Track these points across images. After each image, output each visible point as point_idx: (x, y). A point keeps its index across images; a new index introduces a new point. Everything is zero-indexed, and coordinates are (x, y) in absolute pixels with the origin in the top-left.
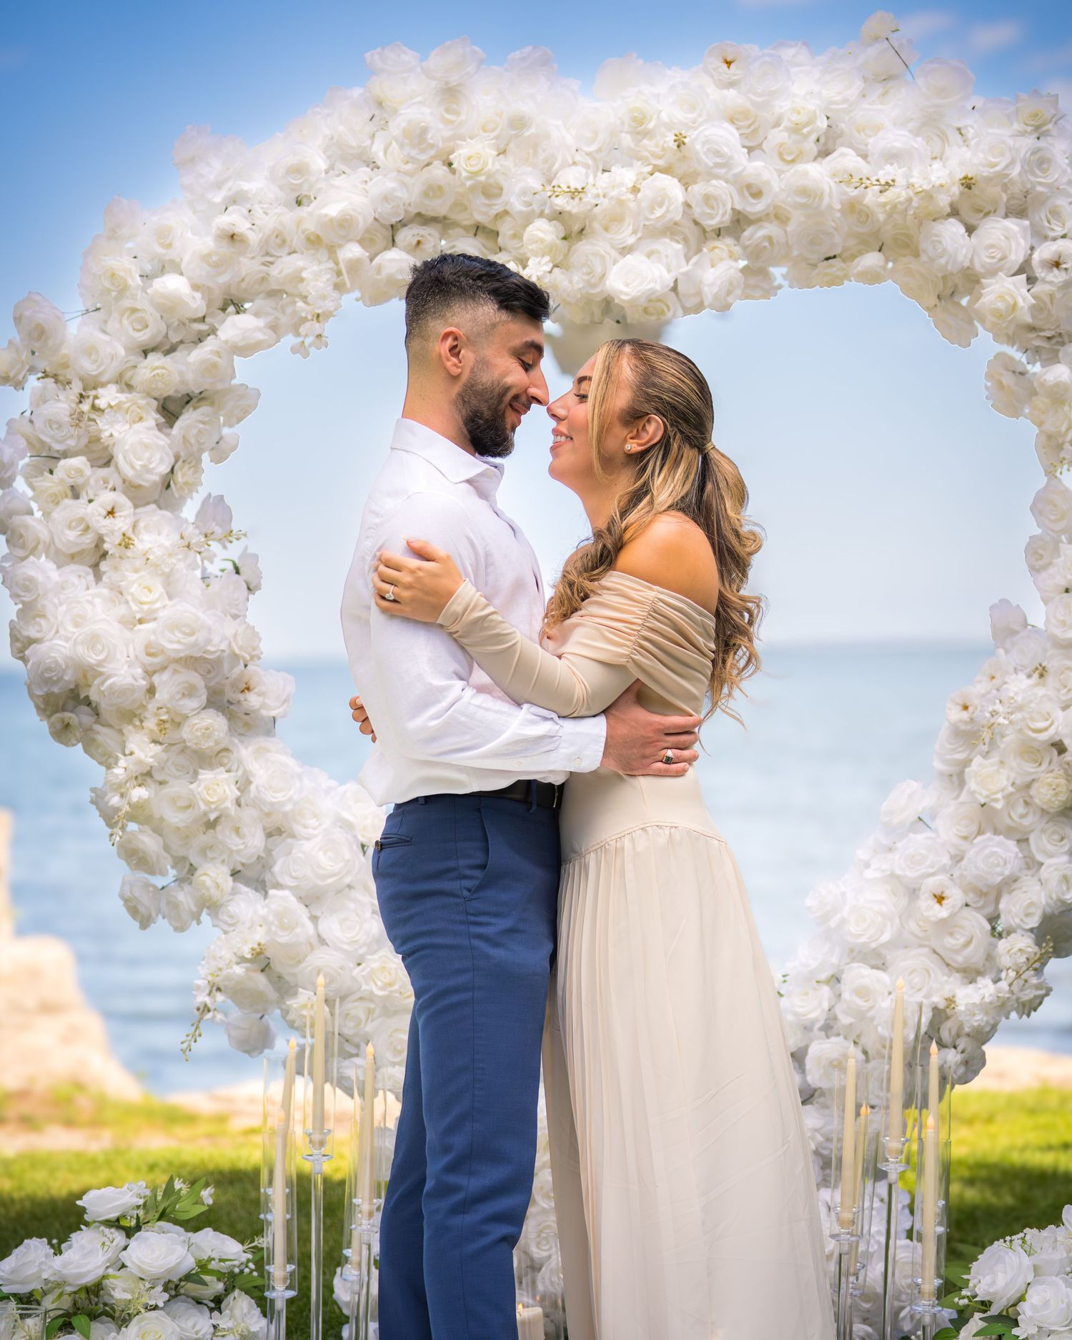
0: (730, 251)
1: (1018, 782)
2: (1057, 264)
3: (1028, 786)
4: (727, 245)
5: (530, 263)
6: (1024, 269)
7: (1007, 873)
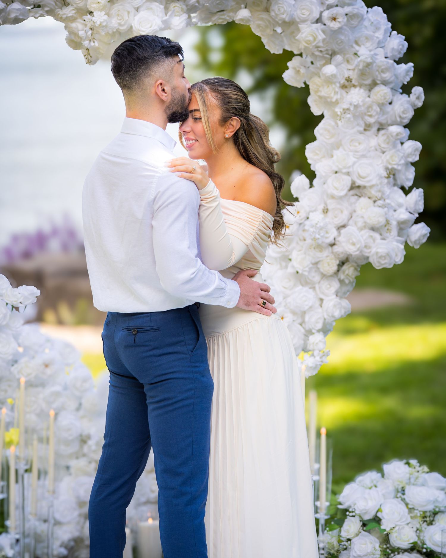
0: (182, 8)
1: (313, 261)
2: (334, 19)
3: (316, 263)
4: (181, 5)
5: (94, 14)
6: (318, 20)
7: (310, 304)
